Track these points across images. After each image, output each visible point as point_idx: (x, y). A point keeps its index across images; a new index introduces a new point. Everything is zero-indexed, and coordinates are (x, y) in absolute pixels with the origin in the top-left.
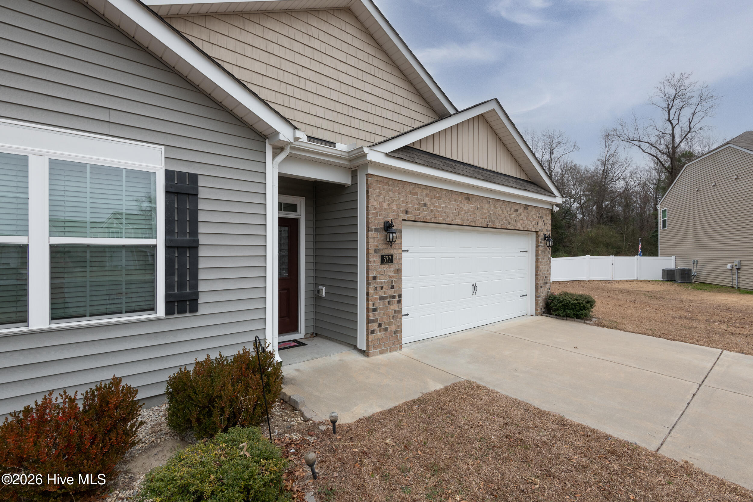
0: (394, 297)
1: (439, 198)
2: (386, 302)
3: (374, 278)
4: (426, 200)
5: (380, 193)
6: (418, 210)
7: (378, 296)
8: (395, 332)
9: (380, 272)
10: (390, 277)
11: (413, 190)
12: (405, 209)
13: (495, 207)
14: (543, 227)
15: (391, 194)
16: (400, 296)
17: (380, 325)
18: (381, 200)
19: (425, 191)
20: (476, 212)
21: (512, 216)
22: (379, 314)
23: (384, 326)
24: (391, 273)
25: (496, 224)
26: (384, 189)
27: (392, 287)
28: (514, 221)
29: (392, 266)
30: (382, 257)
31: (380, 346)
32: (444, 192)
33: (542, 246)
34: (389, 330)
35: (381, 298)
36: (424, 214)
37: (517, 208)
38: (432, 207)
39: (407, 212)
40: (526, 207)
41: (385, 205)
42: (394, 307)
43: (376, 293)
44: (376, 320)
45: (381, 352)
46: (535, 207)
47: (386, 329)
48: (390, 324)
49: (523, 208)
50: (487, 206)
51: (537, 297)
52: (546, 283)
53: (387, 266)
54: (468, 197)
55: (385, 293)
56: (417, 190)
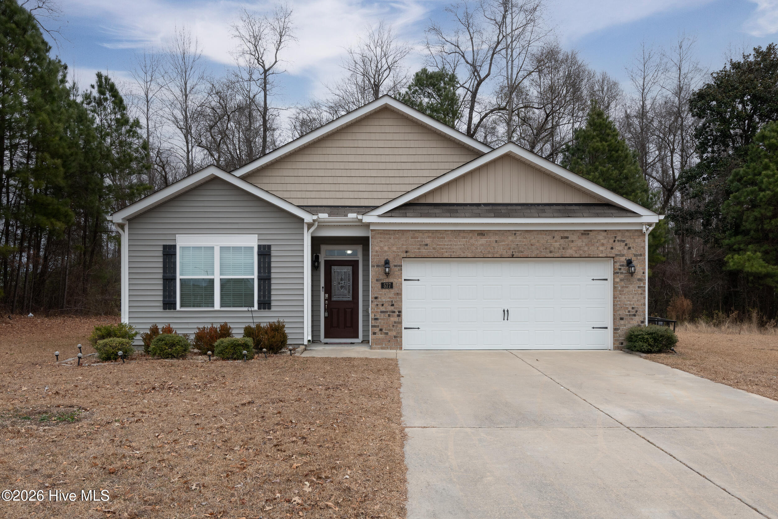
0: (394, 312)
1: (444, 238)
2: (387, 315)
3: (376, 298)
4: (428, 241)
5: (381, 241)
6: (419, 249)
7: (379, 310)
8: (395, 337)
9: (381, 294)
10: (390, 298)
11: (414, 234)
12: (405, 250)
13: (526, 238)
14: (625, 252)
15: (392, 241)
16: (400, 312)
17: (381, 330)
18: (382, 245)
19: (426, 235)
20: (494, 244)
21: (557, 245)
22: (380, 323)
23: (384, 331)
24: (392, 295)
25: (525, 254)
26: (385, 238)
27: (393, 305)
28: (559, 249)
29: (391, 290)
30: (382, 284)
31: (382, 344)
32: (449, 233)
33: (622, 273)
34: (389, 334)
35: (382, 312)
36: (424, 252)
37: (566, 235)
38: (435, 246)
39: (406, 252)
40: (586, 233)
41: (386, 248)
42: (394, 319)
43: (378, 308)
44: (378, 326)
45: (382, 348)
46: (606, 231)
47: (387, 334)
48: (390, 330)
49: (578, 234)
50: (510, 238)
51: (615, 329)
52: (635, 315)
53: (387, 290)
54: (482, 234)
55: (386, 308)
56: (417, 235)
